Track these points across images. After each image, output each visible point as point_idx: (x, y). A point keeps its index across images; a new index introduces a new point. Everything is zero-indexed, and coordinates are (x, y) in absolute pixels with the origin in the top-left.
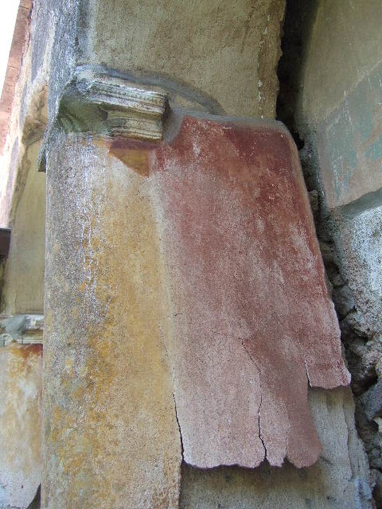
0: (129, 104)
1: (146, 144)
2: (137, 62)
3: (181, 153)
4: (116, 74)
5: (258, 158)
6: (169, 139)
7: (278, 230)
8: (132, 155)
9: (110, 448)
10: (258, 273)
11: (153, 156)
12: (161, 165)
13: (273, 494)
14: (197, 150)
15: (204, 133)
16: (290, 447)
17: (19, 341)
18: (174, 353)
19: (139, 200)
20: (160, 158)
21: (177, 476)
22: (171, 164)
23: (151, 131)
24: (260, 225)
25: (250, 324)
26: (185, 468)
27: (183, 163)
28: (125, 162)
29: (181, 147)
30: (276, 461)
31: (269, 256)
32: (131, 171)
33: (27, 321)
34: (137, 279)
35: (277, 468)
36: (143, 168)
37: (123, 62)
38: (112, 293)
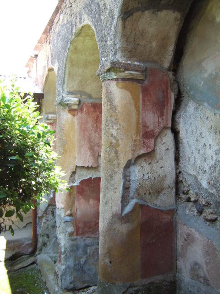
0: (72, 103)
1: (75, 110)
2: (75, 90)
3: (81, 111)
4: (70, 93)
5: (97, 111)
6: (79, 108)
7: (98, 126)
8: (72, 113)
9: (66, 162)
10: (93, 135)
11: (76, 112)
12: (78, 114)
13: (90, 170)
14: (85, 110)
15: (86, 106)
16: (92, 164)
17: (46, 122)
18: (76, 149)
19: (73, 122)
20: (77, 113)
21: (75, 167)
22: (79, 113)
23: (76, 107)
24: (95, 125)
25: (90, 144)
26: (76, 166)
27: (82, 113)
28: (71, 114)
29: (81, 110)
30: (90, 166)
31: (96, 131)
32: (72, 116)
33: (48, 117)
34: (72, 136)
35: (90, 167)
36: (74, 115)
37: (72, 90)
38: (67, 139)
